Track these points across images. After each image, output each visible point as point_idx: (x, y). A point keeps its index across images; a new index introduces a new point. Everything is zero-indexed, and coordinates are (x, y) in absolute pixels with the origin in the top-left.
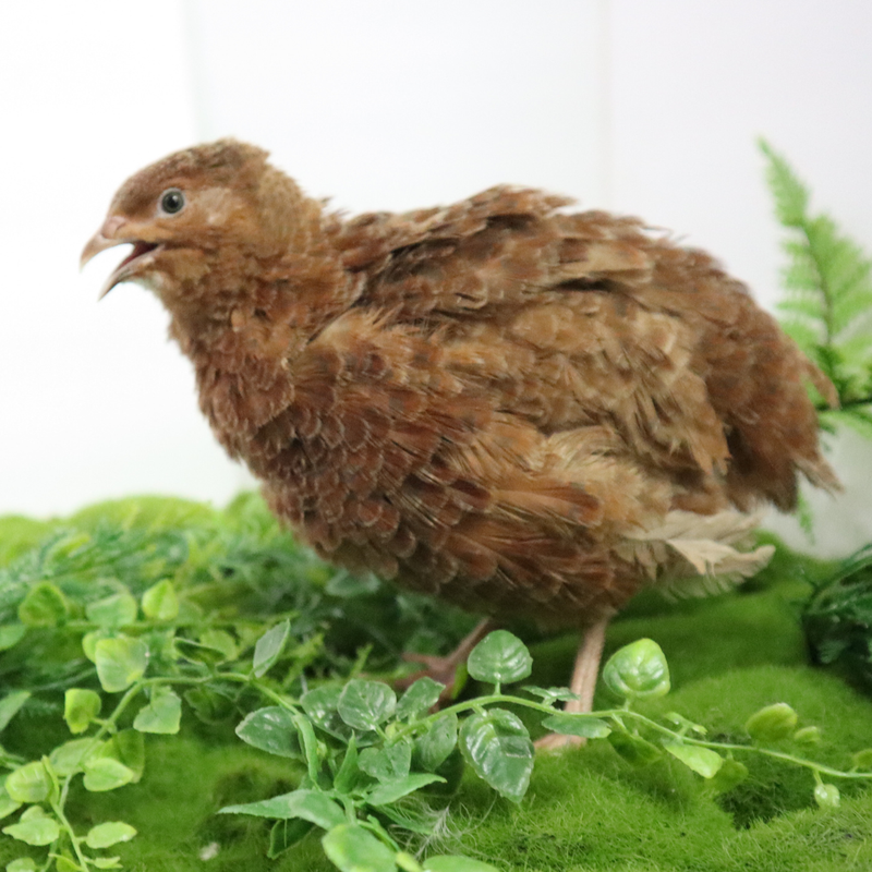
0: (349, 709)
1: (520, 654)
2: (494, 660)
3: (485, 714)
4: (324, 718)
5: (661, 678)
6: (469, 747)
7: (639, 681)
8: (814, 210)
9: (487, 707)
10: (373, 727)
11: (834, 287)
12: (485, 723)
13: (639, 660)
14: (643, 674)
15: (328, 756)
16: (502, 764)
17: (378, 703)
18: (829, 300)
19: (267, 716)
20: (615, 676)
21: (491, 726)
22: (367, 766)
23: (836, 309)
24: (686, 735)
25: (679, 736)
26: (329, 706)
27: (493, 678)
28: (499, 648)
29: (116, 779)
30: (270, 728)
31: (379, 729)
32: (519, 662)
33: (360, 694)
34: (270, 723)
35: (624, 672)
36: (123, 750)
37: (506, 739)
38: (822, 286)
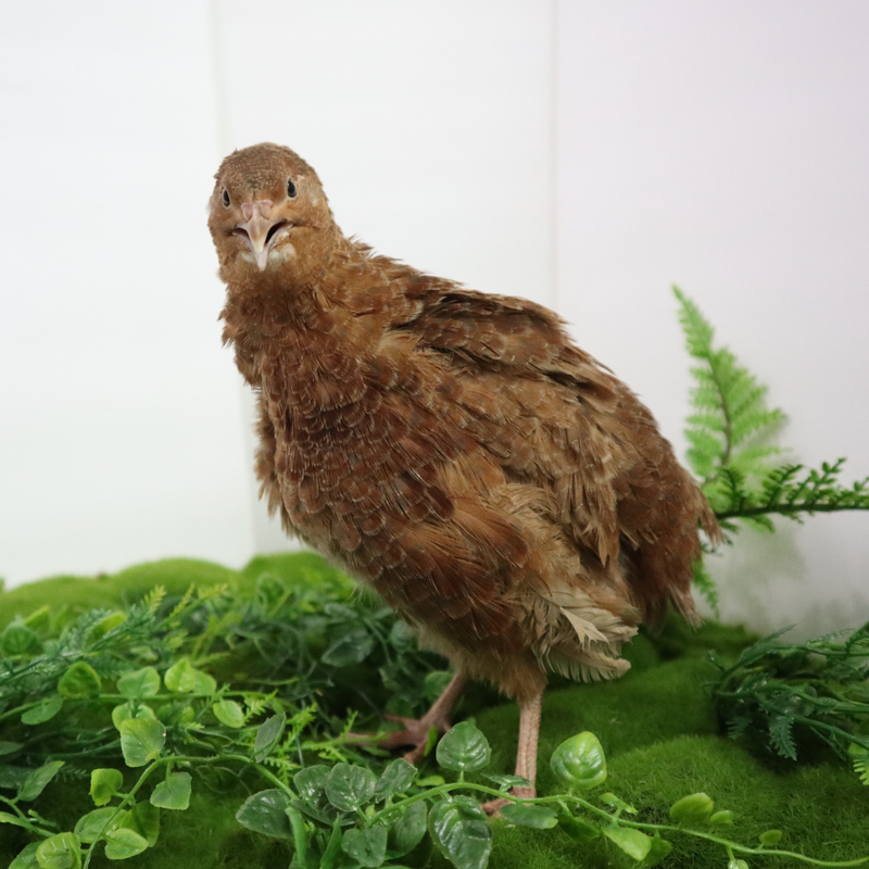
0: (335, 792)
1: (481, 745)
2: (459, 751)
3: (450, 800)
4: (315, 795)
5: (600, 768)
6: (437, 830)
7: (582, 769)
8: (716, 346)
9: (452, 793)
10: (355, 809)
11: (733, 407)
12: (451, 808)
13: (581, 751)
14: (584, 764)
15: (316, 833)
16: (464, 846)
17: (360, 786)
18: (728, 418)
19: (264, 799)
20: (561, 764)
21: (456, 810)
22: (349, 847)
23: (734, 426)
24: (620, 817)
25: (615, 818)
26: (319, 784)
27: (459, 767)
28: (463, 739)
29: (133, 848)
30: (267, 811)
31: (361, 811)
32: (480, 753)
33: (345, 777)
34: (267, 806)
35: (567, 760)
36: (142, 820)
37: (469, 823)
38: (724, 406)
